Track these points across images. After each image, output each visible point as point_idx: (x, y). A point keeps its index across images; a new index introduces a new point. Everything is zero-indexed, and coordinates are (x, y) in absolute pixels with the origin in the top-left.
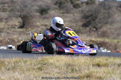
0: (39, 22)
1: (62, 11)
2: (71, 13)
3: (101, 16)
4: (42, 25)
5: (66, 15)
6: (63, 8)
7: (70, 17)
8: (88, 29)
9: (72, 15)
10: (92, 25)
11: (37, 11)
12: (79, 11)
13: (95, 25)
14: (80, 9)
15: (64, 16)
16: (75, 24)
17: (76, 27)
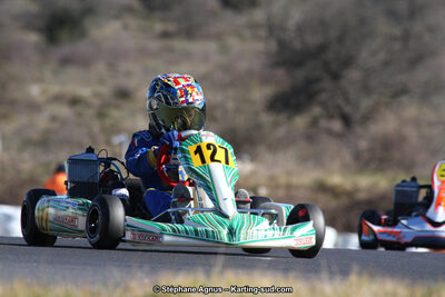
0: (39, 80)
1: (159, 27)
2: (207, 37)
3: (374, 53)
4: (57, 99)
5: (180, 44)
6: (165, 7)
7: (205, 58)
8: (301, 122)
9: (212, 46)
10: (323, 104)
11: (28, 23)
12: (253, 26)
13: (340, 101)
14: (258, 15)
15: (170, 50)
16: (231, 93)
17: (238, 110)
